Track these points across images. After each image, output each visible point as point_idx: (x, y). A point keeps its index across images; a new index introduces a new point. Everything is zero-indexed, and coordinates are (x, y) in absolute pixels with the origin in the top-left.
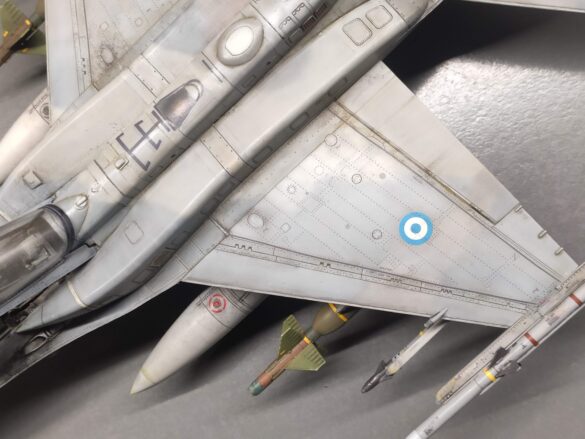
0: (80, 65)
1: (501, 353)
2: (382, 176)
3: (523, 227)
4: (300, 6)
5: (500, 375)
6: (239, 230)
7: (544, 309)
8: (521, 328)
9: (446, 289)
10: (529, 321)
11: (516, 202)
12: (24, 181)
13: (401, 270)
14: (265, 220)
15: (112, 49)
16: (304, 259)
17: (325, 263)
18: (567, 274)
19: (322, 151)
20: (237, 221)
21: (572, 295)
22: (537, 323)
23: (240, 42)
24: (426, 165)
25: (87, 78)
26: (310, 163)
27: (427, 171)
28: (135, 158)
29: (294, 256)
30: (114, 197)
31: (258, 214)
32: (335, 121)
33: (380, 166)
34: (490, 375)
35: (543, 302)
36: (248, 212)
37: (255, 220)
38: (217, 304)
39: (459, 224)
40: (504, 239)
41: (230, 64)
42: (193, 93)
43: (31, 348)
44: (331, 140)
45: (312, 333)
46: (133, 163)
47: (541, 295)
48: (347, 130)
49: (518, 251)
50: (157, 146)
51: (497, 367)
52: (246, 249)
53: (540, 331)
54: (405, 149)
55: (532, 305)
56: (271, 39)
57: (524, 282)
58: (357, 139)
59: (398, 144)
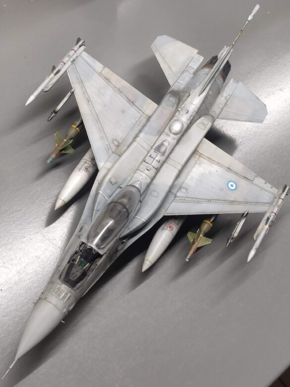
0: (106, 146)
1: (268, 219)
2: (217, 171)
3: (260, 181)
4: (191, 116)
5: (270, 226)
6: (179, 194)
7: (274, 204)
8: (270, 211)
9: (246, 203)
10: (272, 208)
11: (255, 174)
12: (111, 182)
13: (232, 199)
14: (186, 190)
15: (117, 141)
16: (203, 200)
17: (209, 201)
18: (276, 193)
19: (197, 166)
20: (178, 191)
21: (280, 198)
22: (274, 208)
23: (177, 127)
24: (228, 166)
25: (110, 151)
26: (194, 170)
27: (229, 168)
28: (153, 166)
29: (199, 200)
30: (149, 180)
31: (183, 188)
32: (197, 156)
33: (215, 168)
34: (267, 226)
35: (273, 202)
36: (180, 188)
37: (183, 190)
38: (170, 227)
39: (243, 183)
40: (256, 185)
41: (175, 134)
42: (166, 144)
43: (119, 248)
44: (198, 162)
45: (202, 233)
46: (153, 168)
47: (272, 200)
48: (201, 159)
49: (262, 189)
50: (159, 162)
51: (268, 224)
52: (183, 200)
53: (276, 210)
54: (220, 163)
55: (271, 203)
56: (185, 126)
57: (266, 197)
58: (205, 161)
59: (218, 161)
